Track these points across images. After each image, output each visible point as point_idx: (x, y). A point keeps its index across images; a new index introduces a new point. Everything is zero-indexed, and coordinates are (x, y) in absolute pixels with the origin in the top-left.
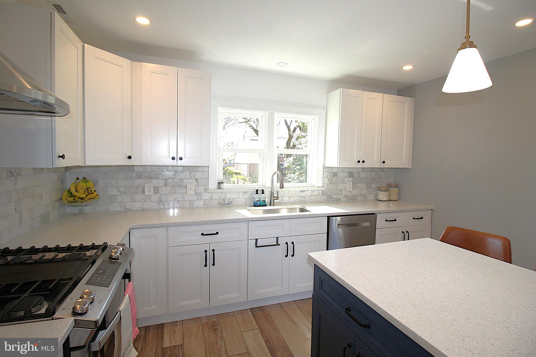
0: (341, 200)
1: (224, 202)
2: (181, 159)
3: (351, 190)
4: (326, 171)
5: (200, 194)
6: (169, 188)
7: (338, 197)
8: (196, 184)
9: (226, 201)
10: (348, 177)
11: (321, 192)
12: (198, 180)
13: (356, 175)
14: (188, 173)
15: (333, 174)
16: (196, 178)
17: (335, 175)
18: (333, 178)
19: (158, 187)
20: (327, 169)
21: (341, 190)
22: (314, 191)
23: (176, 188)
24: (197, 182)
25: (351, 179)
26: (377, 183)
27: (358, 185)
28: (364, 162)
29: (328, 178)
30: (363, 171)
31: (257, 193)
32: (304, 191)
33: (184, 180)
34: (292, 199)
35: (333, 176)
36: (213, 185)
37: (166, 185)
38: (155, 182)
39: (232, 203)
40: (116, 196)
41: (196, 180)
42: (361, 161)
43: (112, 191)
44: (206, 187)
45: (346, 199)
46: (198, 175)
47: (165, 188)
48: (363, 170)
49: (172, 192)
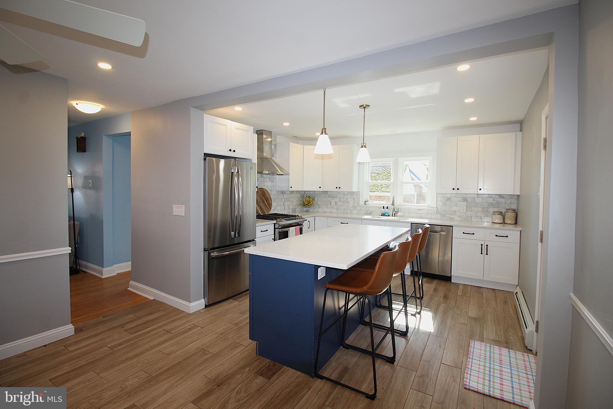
0: (454, 219)
1: (368, 212)
3: (465, 212)
4: (440, 196)
5: (355, 206)
6: (341, 203)
7: (452, 216)
8: (354, 201)
9: (369, 212)
10: (462, 201)
11: (435, 211)
12: (355, 199)
13: (470, 200)
14: (350, 195)
15: (446, 199)
16: (354, 198)
17: (449, 199)
18: (447, 202)
19: (337, 202)
20: (440, 195)
21: (455, 212)
22: (429, 210)
23: (344, 203)
24: (354, 200)
25: (465, 203)
26: (495, 207)
27: (473, 208)
28: (458, 189)
29: (442, 202)
30: (478, 197)
31: (384, 208)
32: (421, 210)
33: (348, 199)
35: (447, 200)
36: (362, 203)
37: (340, 201)
38: (336, 200)
40: (321, 205)
41: (354, 199)
43: (319, 203)
44: (358, 203)
45: (459, 219)
46: (355, 197)
47: (340, 202)
48: (478, 196)
49: (343, 205)
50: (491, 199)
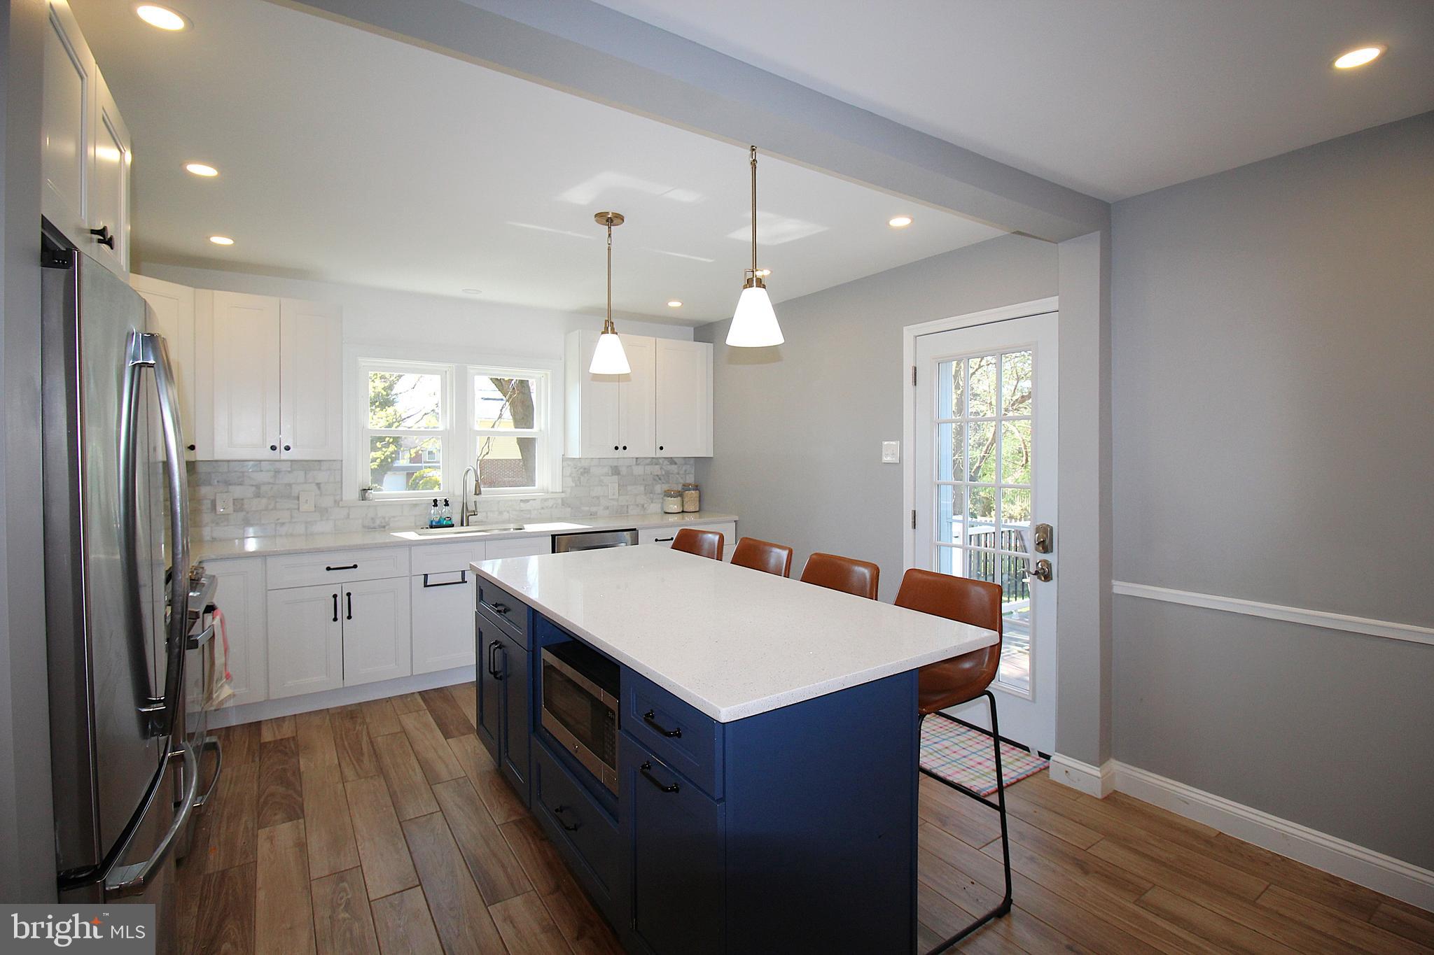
0: (598, 514)
1: (374, 523)
2: (287, 448)
3: (616, 496)
4: (569, 465)
5: (326, 510)
6: (264, 501)
7: (594, 509)
8: (318, 492)
9: (378, 522)
10: (610, 474)
11: (560, 501)
12: (322, 485)
13: (624, 471)
14: (301, 474)
15: (582, 470)
16: (317, 481)
17: (586, 471)
18: (582, 478)
19: (242, 499)
20: (570, 463)
21: (598, 498)
22: (546, 500)
23: (278, 500)
24: (319, 488)
25: (615, 478)
26: (663, 483)
27: (629, 488)
28: (625, 448)
29: (572, 477)
30: (637, 464)
31: (435, 505)
32: (527, 501)
33: (294, 486)
34: (506, 516)
35: (582, 474)
36: (351, 494)
37: (258, 495)
38: (237, 491)
39: (389, 525)
41: (318, 485)
42: (621, 448)
44: (338, 498)
45: (607, 512)
46: (321, 476)
47: (255, 500)
48: (636, 461)
49: (271, 507)
50: (657, 467)
